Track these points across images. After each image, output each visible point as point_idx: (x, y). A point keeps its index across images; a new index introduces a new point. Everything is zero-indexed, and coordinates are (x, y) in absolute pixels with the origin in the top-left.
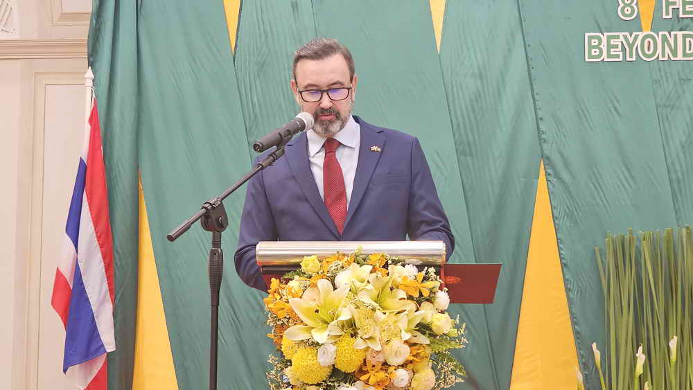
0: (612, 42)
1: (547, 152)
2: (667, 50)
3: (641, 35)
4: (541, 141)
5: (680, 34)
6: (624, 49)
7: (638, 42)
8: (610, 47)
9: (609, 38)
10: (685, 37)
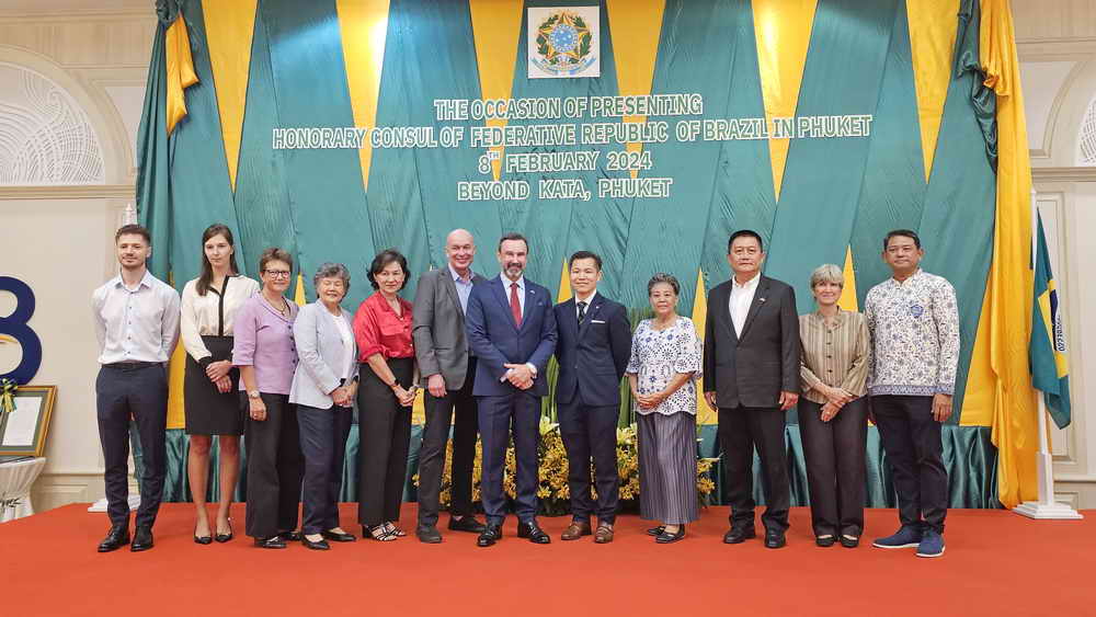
0: (475, 188)
1: (434, 258)
2: (509, 193)
3: (493, 183)
4: (430, 251)
5: (517, 183)
6: (482, 193)
7: (491, 188)
8: (473, 191)
9: (473, 185)
10: (520, 184)
